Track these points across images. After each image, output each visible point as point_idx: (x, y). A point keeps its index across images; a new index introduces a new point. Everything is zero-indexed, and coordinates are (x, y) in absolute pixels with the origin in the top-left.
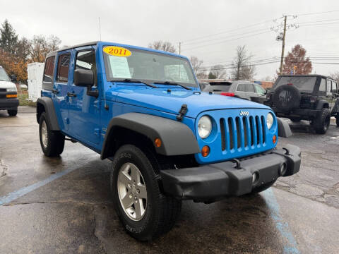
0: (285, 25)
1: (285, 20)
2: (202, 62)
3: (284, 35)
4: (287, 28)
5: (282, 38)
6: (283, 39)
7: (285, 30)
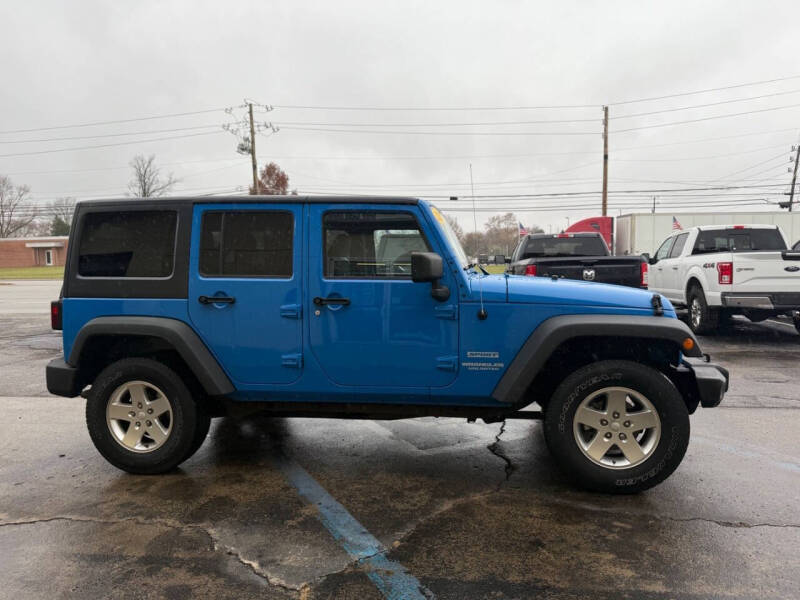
0: (252, 123)
1: (251, 112)
2: (25, 190)
3: (253, 142)
4: (256, 129)
5: (248, 148)
6: (252, 152)
7: (252, 132)
